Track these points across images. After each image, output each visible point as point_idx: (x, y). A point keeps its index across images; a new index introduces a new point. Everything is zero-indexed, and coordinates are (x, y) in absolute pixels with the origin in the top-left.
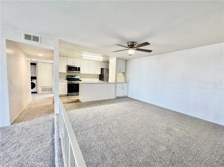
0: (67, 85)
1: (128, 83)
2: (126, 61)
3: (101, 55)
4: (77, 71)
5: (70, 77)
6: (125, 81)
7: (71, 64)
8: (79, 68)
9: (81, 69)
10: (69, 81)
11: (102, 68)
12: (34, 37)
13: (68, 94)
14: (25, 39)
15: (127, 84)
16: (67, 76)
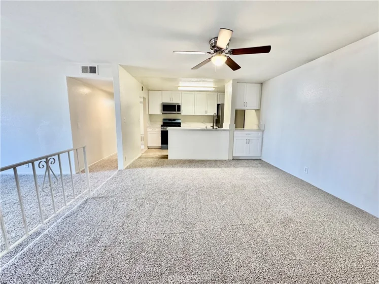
0: (160, 132)
1: (263, 131)
2: (262, 84)
3: (212, 80)
4: (175, 111)
5: (168, 121)
6: (258, 126)
7: (168, 101)
8: (179, 107)
9: (182, 108)
10: (163, 128)
11: (218, 103)
12: (91, 68)
13: (161, 147)
14: (83, 72)
15: (260, 133)
16: (164, 119)
